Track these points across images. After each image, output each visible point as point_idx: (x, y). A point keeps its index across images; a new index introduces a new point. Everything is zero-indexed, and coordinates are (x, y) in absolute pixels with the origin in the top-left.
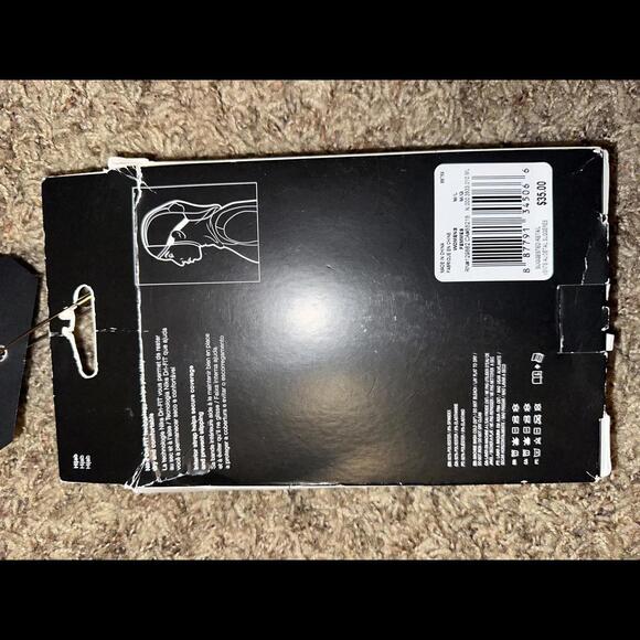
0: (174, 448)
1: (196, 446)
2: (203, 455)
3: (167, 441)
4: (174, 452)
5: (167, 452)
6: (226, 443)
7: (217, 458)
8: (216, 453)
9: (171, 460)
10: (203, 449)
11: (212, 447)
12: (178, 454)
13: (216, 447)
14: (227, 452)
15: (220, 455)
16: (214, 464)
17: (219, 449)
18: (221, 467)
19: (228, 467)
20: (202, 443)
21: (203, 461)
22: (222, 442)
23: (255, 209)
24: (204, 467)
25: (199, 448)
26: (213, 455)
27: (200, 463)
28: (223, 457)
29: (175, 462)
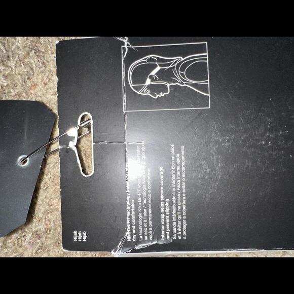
0: (148, 225)
1: (163, 223)
2: (168, 229)
3: (143, 220)
4: (148, 227)
5: (143, 227)
6: (184, 222)
7: (178, 232)
8: (177, 228)
9: (146, 233)
10: (168, 226)
11: (174, 224)
12: (151, 229)
13: (177, 224)
14: (185, 227)
15: (180, 230)
16: (175, 235)
17: (179, 225)
18: (180, 238)
19: (185, 238)
20: (168, 221)
21: (168, 234)
22: (182, 221)
23: (206, 59)
24: (168, 238)
25: (165, 225)
26: (175, 230)
27: (166, 235)
28: (182, 231)
29: (148, 235)
